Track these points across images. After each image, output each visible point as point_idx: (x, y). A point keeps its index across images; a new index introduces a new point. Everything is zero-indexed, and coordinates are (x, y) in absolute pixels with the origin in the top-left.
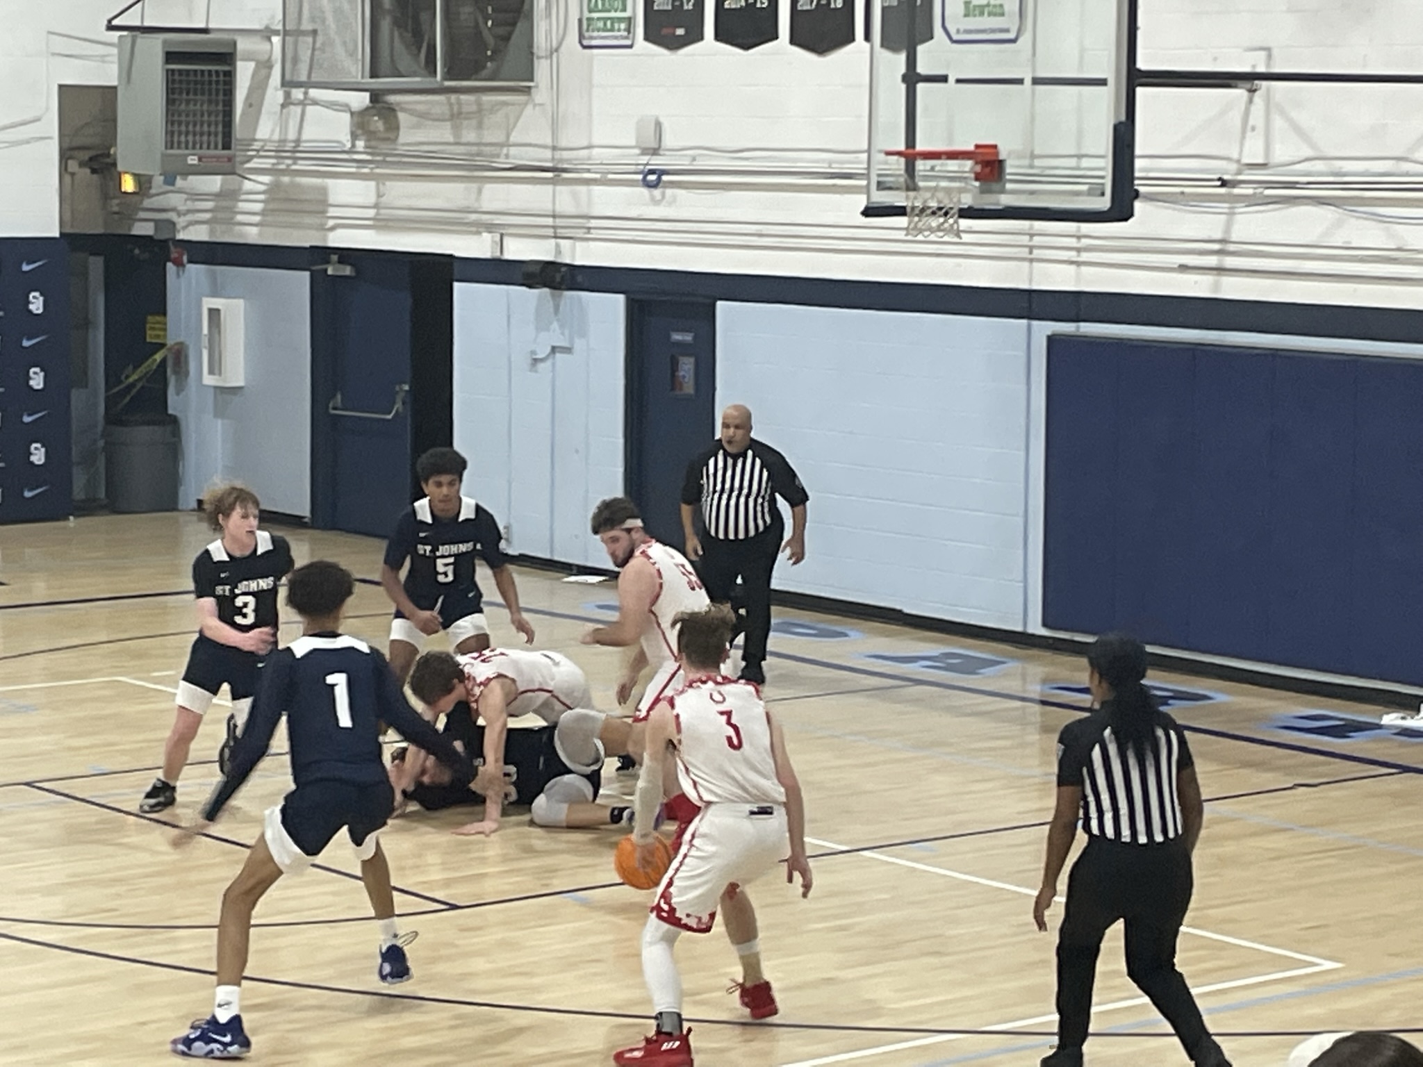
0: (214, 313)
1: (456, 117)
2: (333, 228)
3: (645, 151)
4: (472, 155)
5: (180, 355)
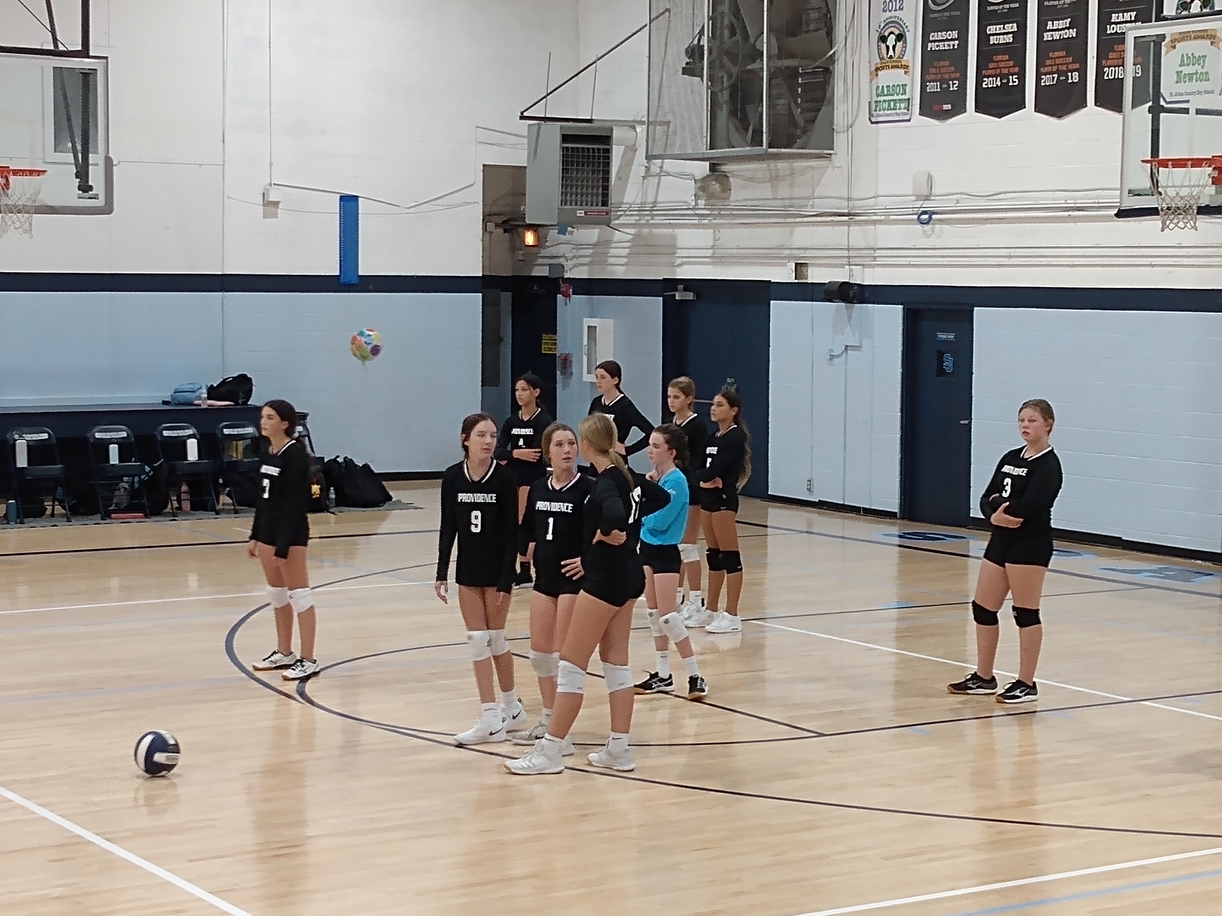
0: (592, 330)
1: (774, 179)
2: (680, 265)
3: (919, 198)
4: (785, 206)
5: (566, 361)
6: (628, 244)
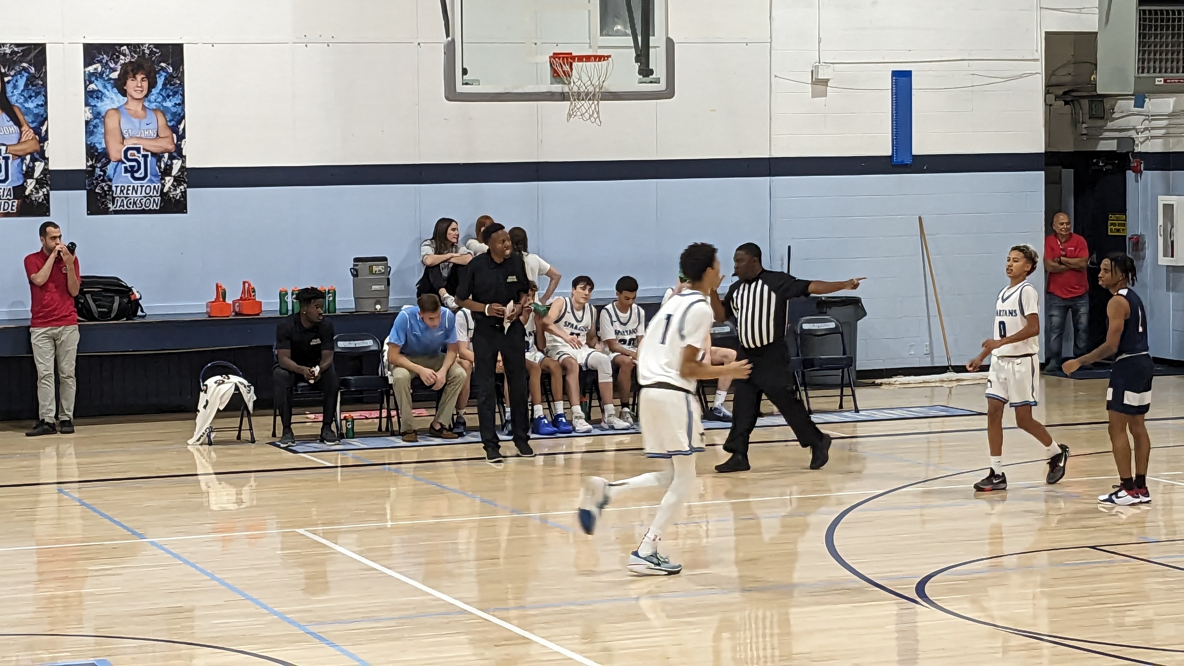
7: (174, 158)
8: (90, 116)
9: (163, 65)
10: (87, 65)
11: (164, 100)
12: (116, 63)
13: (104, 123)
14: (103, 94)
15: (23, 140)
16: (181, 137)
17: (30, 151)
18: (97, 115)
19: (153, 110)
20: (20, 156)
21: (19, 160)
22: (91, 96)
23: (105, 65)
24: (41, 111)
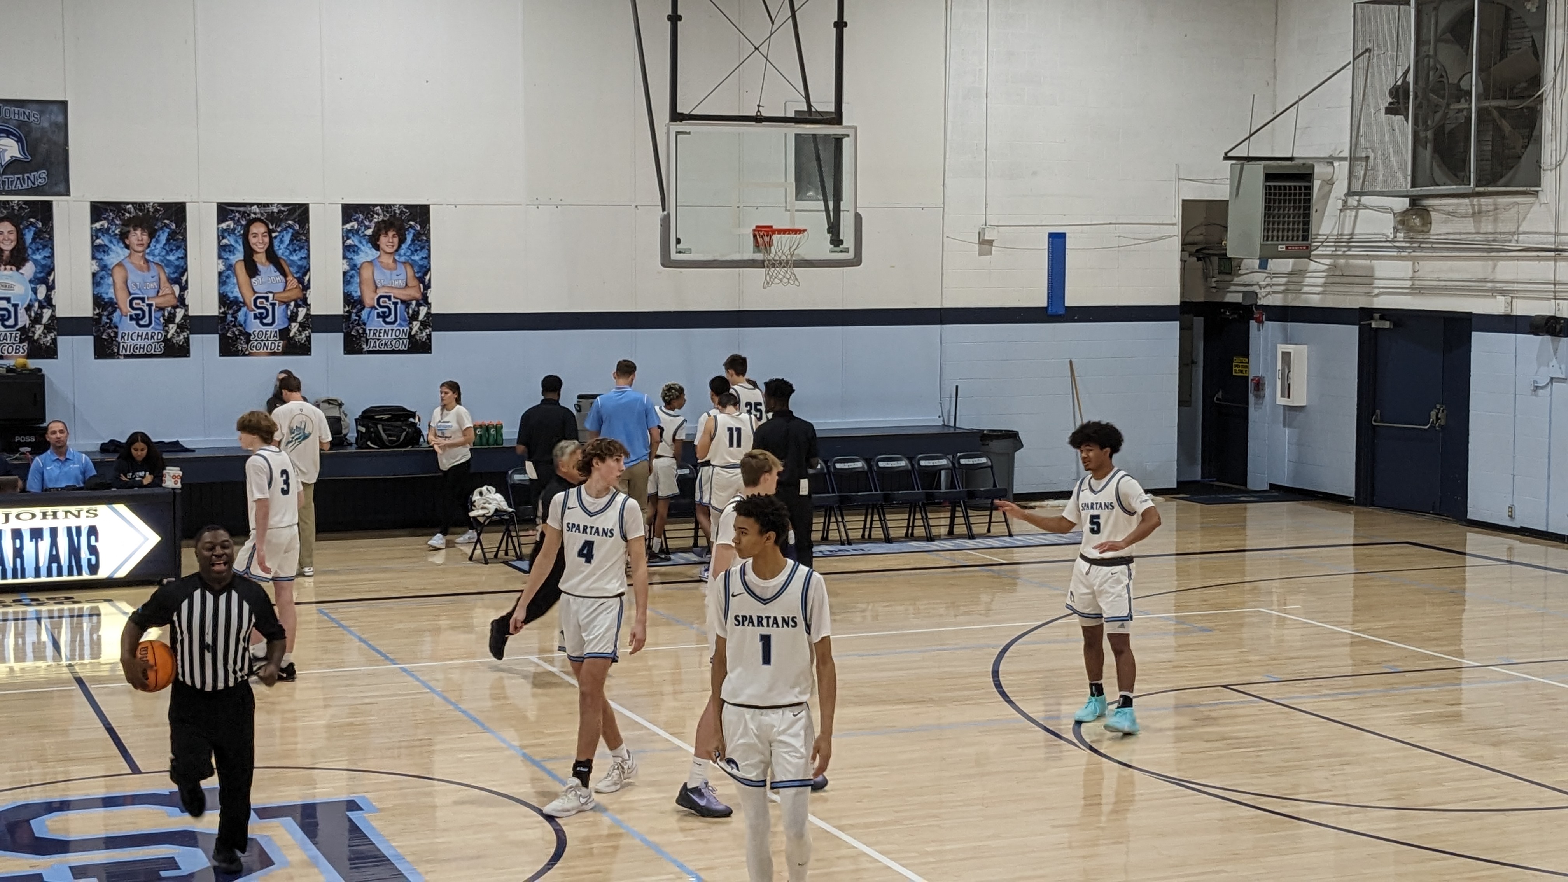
0: (1286, 355)
1: (1477, 214)
2: (1377, 295)
4: (1488, 241)
5: (1259, 384)
6: (1325, 274)
7: (420, 305)
8: (347, 267)
9: (412, 223)
10: (345, 222)
11: (412, 254)
12: (370, 221)
13: (359, 274)
14: (359, 248)
15: (288, 288)
16: (427, 287)
17: (294, 297)
18: (354, 267)
19: (404, 263)
20: (285, 303)
21: (284, 306)
22: (348, 250)
23: (361, 223)
24: (304, 262)
